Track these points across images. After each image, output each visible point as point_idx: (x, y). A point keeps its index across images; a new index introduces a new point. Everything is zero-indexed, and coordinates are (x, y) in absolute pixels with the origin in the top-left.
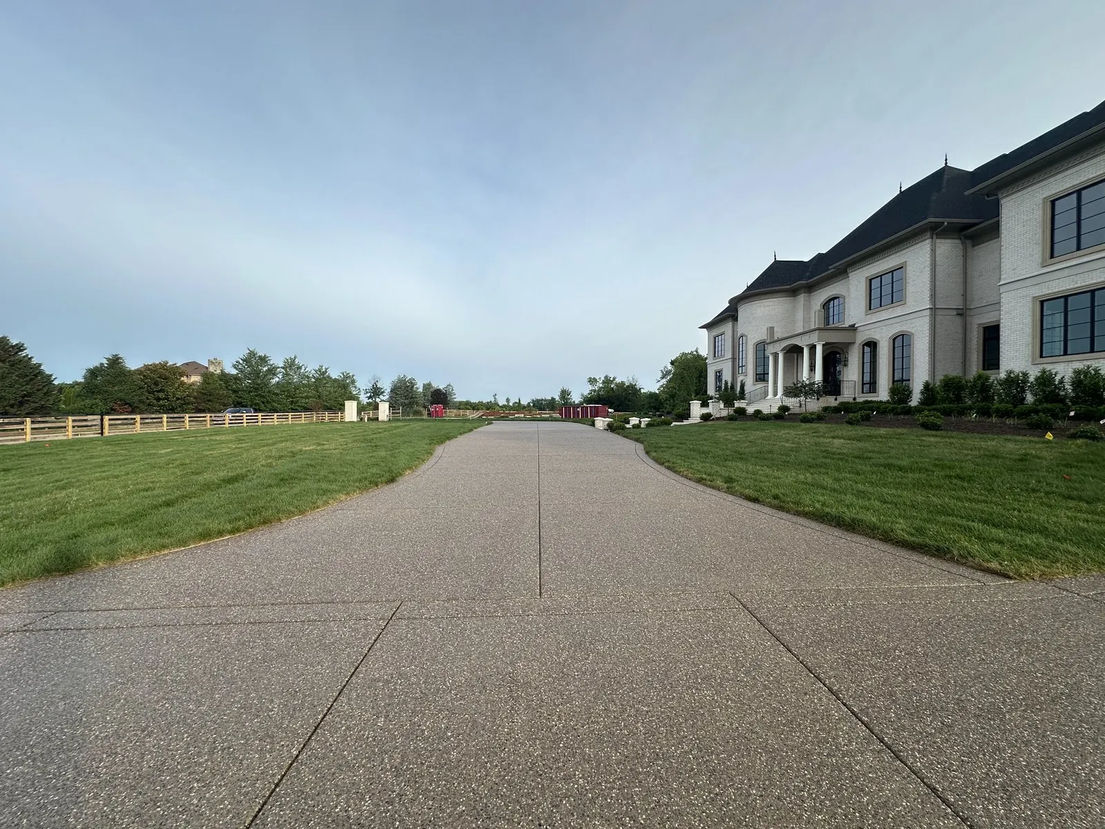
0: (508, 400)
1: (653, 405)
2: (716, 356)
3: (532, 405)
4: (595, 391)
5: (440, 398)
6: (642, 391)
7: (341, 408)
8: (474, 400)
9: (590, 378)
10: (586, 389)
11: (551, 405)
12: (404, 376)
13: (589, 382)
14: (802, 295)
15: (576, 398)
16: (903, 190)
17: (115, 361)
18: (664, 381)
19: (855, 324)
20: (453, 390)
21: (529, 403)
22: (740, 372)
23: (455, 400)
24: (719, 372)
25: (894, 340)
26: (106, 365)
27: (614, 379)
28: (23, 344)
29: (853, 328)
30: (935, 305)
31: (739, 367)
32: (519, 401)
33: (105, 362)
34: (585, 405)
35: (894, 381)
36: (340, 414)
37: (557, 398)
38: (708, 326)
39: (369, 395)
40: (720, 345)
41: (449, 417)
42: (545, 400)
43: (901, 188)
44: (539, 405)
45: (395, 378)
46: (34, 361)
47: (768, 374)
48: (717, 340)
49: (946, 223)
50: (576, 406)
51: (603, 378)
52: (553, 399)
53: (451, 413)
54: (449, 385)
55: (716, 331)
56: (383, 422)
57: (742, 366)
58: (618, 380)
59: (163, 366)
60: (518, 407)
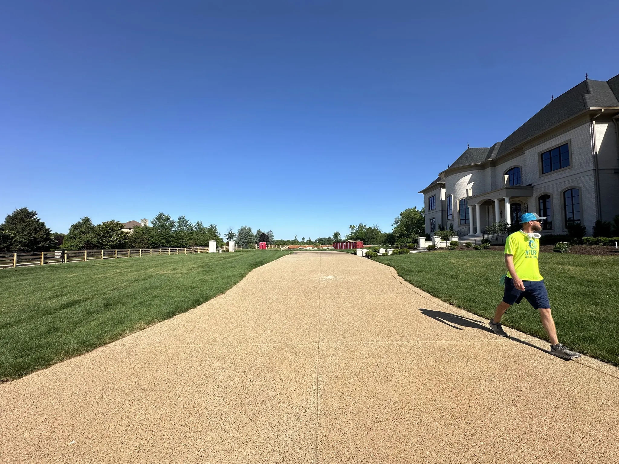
0: (303, 239)
1: (389, 240)
2: (431, 209)
3: (317, 241)
4: (353, 233)
5: (264, 238)
6: (382, 232)
7: (207, 245)
8: (285, 239)
9: (351, 226)
10: (349, 232)
11: (328, 241)
12: (245, 226)
13: (350, 227)
14: (490, 168)
15: (343, 237)
16: (554, 99)
17: (87, 221)
18: (396, 226)
19: (531, 184)
20: (272, 234)
21: (316, 241)
22: (449, 218)
23: (274, 239)
24: (432, 219)
25: (564, 193)
26: (81, 223)
27: (365, 226)
28: (35, 212)
29: (530, 186)
30: (597, 167)
31: (448, 215)
32: (310, 239)
33: (81, 221)
34: (349, 241)
35: (566, 221)
36: (206, 249)
37: (332, 237)
38: (424, 192)
39: (227, 237)
40: (433, 202)
41: (269, 249)
42: (325, 239)
43: (552, 98)
44: (322, 241)
45: (240, 228)
46: (41, 221)
47: (469, 219)
48: (430, 200)
49: (603, 110)
50: (343, 242)
51: (358, 226)
52: (330, 238)
53: (271, 248)
54: (270, 231)
55: (430, 194)
56: (231, 252)
57: (450, 215)
58: (367, 227)
59: (112, 223)
60: (310, 243)
